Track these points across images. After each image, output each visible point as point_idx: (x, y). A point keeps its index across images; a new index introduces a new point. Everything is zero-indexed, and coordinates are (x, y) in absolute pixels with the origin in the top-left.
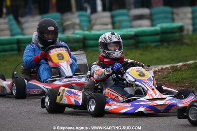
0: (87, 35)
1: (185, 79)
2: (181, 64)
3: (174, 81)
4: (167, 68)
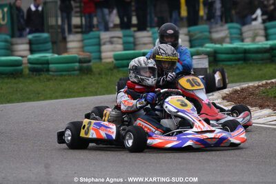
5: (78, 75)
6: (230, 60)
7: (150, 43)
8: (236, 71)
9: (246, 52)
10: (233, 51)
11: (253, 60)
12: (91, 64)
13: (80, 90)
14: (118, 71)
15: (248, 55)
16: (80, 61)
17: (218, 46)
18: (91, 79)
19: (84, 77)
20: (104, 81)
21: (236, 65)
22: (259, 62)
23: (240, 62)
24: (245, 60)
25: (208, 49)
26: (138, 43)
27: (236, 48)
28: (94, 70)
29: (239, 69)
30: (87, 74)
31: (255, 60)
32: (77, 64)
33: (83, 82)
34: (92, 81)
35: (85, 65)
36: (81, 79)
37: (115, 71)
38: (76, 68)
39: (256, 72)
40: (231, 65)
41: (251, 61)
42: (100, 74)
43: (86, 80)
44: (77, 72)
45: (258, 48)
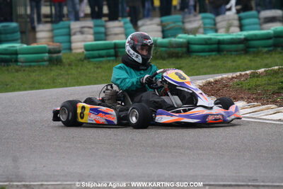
0: (191, 39)
1: (259, 86)
2: (263, 70)
3: (247, 87)
4: (246, 74)
5: (47, 67)
6: (203, 51)
7: (121, 34)
8: (210, 63)
9: (220, 42)
10: (207, 42)
11: (227, 51)
12: (60, 54)
13: (49, 81)
14: (89, 62)
15: (222, 46)
16: (50, 52)
17: (191, 36)
18: (61, 70)
19: (54, 68)
20: (74, 72)
21: (209, 56)
22: (233, 53)
23: (214, 53)
24: (219, 51)
25: (181, 40)
26: (109, 33)
27: (210, 39)
28: (64, 60)
29: (212, 60)
30: (57, 65)
31: (229, 51)
32: (47, 55)
33: (53, 73)
34: (62, 72)
35: (55, 55)
36: (51, 70)
37: (86, 62)
38: (46, 58)
39: (229, 63)
40: (205, 56)
41: (225, 53)
42: (70, 65)
43: (55, 71)
44: (47, 63)
45: (232, 39)
